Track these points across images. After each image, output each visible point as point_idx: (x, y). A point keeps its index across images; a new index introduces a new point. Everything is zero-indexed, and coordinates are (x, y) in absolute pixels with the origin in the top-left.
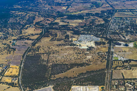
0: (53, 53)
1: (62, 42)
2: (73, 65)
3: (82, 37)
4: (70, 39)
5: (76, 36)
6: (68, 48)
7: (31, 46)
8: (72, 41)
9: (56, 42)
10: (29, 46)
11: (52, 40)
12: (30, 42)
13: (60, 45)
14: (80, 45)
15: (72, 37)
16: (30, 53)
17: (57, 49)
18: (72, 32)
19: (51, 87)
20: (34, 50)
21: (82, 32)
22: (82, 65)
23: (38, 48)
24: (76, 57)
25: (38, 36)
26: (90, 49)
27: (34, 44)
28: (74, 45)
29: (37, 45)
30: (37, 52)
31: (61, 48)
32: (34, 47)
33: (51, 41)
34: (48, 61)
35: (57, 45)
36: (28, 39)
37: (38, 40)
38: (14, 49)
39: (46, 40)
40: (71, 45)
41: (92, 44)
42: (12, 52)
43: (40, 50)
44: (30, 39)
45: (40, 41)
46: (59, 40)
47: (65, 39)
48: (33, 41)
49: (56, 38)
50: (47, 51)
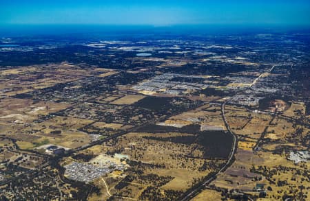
0: (180, 155)
7: (219, 173)
10: (222, 173)
12: (220, 184)
13: (157, 166)
17: (170, 162)
23: (204, 168)
27: (212, 176)
29: (205, 174)
30: (208, 161)
35: (164, 167)
43: (201, 164)
44: (219, 190)
45: (195, 181)
48: (211, 184)
49: (155, 183)
50: (189, 161)
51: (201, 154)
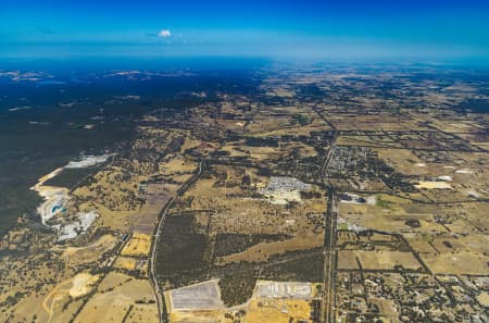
0: (220, 211)
1: (237, 189)
2: (258, 238)
3: (275, 181)
4: (252, 185)
5: (264, 179)
6: (249, 202)
7: (175, 196)
8: (256, 188)
9: (225, 190)
10: (172, 196)
11: (217, 184)
12: (174, 188)
13: (232, 195)
14: (272, 197)
15: (255, 180)
16: (173, 210)
17: (226, 203)
18: (256, 170)
19: (215, 281)
20: (182, 204)
21: (275, 171)
22: (276, 237)
23: (190, 200)
24: (264, 220)
25: (191, 176)
26: (291, 205)
27: (181, 193)
28: (260, 196)
29: (187, 194)
30: (188, 209)
31: (234, 200)
32: (182, 199)
33: (214, 186)
34: (208, 228)
35: (227, 196)
36: (170, 181)
37: (190, 183)
38: (143, 202)
39: (205, 186)
40: (253, 197)
41: (295, 196)
42: (138, 206)
43: (194, 204)
44: (175, 182)
45: (193, 187)
46: (230, 185)
47: (243, 183)
48: (180, 187)
49: (224, 182)
50: (207, 206)
51: (197, 217)
